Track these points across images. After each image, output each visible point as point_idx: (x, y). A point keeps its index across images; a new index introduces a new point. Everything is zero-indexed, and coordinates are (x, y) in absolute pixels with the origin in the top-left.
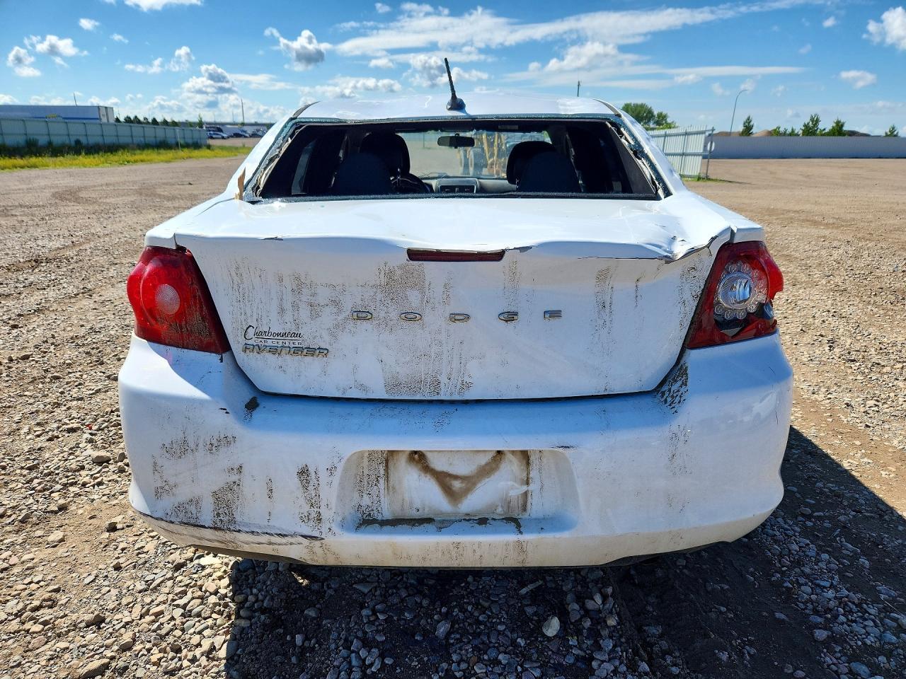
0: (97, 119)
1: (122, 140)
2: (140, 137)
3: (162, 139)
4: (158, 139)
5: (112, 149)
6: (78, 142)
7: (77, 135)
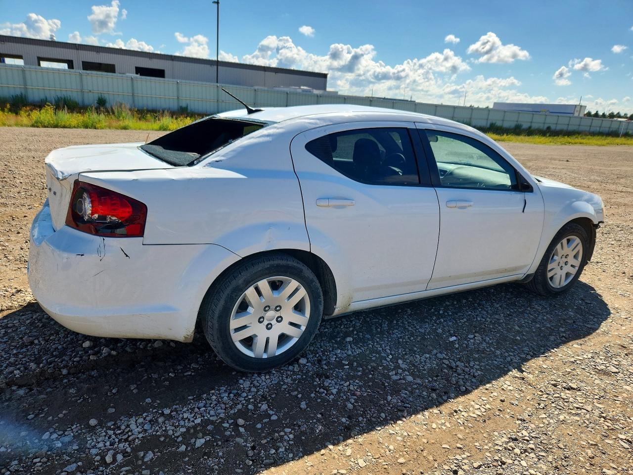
0: (572, 113)
1: (582, 128)
2: (597, 127)
3: (614, 129)
4: (611, 129)
5: (569, 133)
6: (549, 128)
7: (549, 123)
